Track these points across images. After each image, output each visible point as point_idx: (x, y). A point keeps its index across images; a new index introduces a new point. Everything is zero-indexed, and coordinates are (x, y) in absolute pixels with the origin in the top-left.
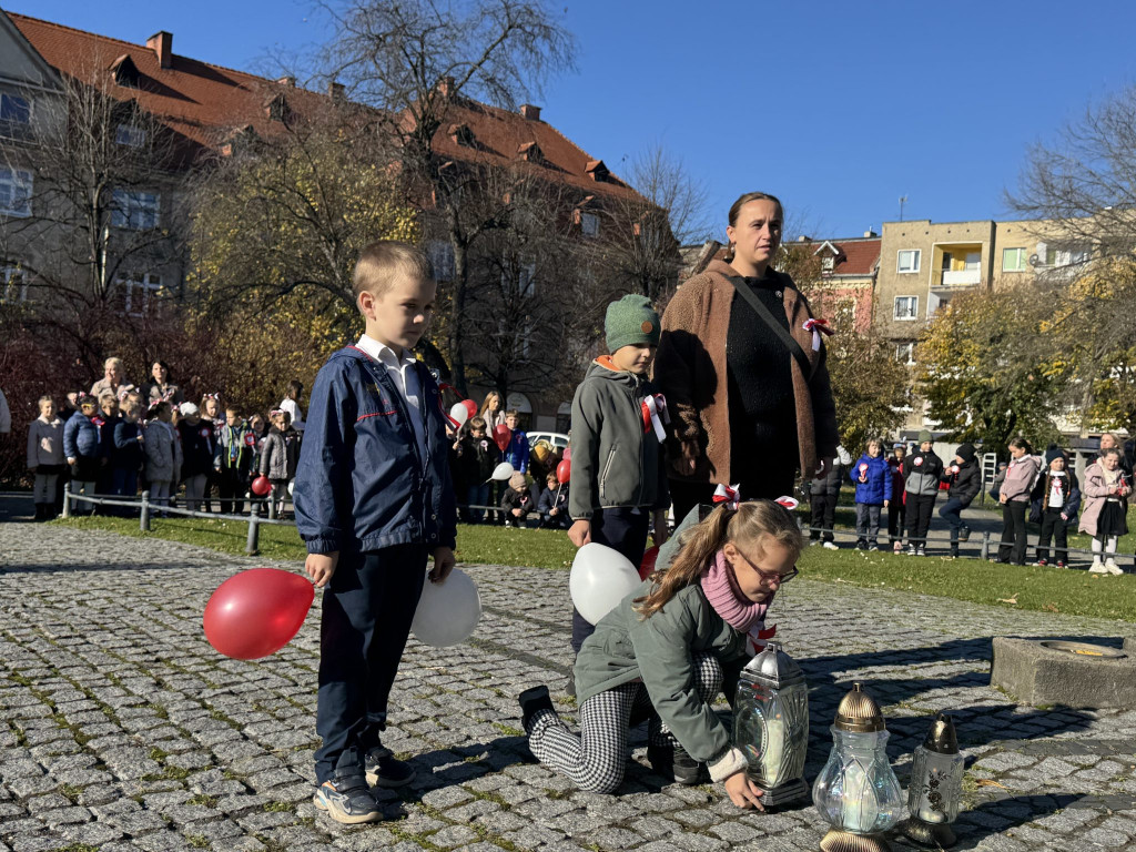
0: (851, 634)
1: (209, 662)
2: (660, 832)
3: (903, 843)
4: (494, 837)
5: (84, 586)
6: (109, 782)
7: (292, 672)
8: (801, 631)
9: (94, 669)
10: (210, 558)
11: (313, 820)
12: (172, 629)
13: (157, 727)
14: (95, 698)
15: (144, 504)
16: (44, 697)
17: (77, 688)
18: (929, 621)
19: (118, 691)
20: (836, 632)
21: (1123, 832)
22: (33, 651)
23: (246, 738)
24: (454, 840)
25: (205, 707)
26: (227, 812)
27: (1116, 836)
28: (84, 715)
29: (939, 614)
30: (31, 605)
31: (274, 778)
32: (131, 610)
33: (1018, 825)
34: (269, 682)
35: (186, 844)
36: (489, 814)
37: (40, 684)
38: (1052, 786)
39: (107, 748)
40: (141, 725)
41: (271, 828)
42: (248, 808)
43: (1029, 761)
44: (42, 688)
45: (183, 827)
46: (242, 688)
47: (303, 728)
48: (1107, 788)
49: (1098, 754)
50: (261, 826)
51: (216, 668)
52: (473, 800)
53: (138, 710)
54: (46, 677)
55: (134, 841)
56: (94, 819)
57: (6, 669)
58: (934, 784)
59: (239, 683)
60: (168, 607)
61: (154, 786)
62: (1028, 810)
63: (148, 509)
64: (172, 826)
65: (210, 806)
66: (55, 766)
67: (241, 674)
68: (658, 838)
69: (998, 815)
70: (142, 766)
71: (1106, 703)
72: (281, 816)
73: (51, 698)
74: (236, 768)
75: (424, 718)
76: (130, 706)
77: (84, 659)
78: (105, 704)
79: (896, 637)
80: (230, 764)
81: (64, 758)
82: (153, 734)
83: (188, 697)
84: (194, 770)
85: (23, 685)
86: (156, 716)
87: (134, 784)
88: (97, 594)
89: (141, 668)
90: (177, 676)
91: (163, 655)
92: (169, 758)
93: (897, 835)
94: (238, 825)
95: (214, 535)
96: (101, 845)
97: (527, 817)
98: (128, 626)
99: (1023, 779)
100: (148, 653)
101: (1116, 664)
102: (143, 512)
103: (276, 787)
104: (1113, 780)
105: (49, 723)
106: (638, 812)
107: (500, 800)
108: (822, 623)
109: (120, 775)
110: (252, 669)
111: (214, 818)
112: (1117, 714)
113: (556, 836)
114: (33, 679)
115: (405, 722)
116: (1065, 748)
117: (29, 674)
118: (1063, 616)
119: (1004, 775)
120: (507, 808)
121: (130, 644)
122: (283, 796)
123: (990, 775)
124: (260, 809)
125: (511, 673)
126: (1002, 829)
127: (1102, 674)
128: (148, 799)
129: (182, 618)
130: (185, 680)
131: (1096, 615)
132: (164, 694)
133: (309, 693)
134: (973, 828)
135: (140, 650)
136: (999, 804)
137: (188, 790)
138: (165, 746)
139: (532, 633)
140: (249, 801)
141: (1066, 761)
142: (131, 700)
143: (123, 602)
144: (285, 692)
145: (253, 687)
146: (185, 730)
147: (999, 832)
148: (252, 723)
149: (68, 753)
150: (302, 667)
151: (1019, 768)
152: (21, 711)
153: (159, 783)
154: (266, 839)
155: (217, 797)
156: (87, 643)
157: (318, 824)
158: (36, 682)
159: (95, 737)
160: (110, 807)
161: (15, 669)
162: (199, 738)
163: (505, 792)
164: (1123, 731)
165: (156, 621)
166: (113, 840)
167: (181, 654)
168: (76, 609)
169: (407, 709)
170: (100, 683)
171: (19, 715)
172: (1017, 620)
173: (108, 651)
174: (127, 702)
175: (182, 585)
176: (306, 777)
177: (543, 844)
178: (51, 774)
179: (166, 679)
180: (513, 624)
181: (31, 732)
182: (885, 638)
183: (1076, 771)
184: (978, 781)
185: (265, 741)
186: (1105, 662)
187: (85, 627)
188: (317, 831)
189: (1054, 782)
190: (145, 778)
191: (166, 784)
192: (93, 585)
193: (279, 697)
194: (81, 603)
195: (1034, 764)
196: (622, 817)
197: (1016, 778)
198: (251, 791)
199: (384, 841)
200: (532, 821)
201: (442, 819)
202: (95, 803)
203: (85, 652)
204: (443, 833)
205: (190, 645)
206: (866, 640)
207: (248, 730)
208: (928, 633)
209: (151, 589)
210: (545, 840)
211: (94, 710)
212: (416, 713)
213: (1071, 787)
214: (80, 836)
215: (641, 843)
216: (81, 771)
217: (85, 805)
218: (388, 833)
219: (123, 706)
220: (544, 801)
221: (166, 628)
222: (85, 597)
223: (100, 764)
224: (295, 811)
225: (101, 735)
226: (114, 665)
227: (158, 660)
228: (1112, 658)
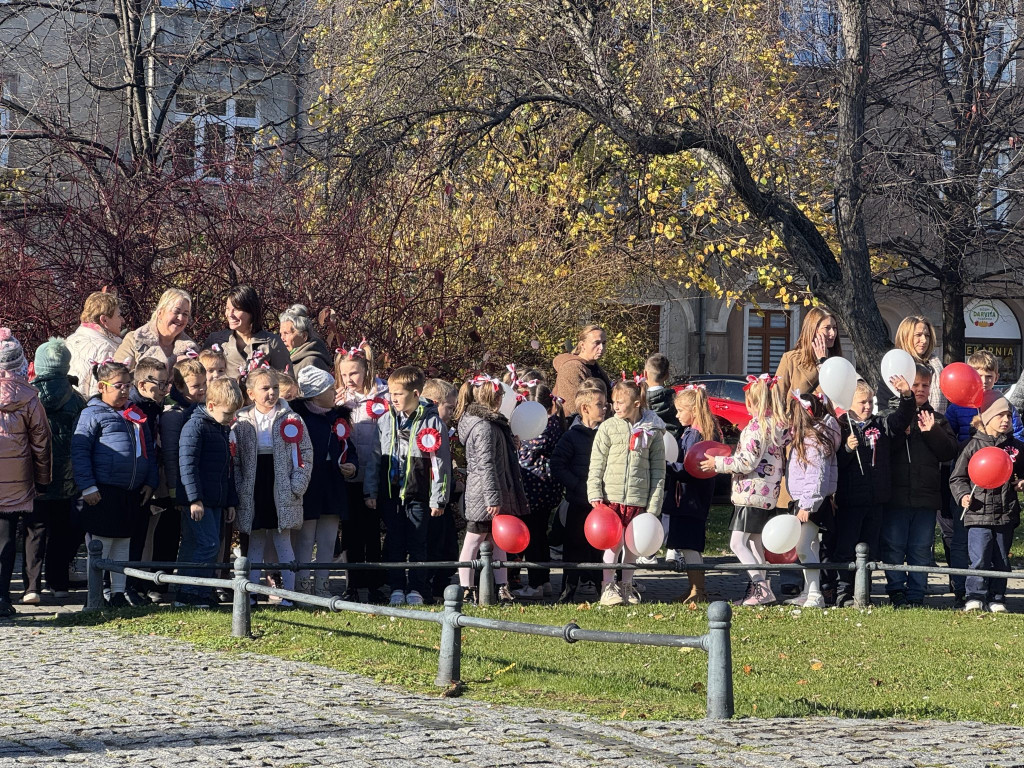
10: (368, 707)
15: (238, 583)
63: (248, 595)
95: (373, 645)
102: (238, 600)
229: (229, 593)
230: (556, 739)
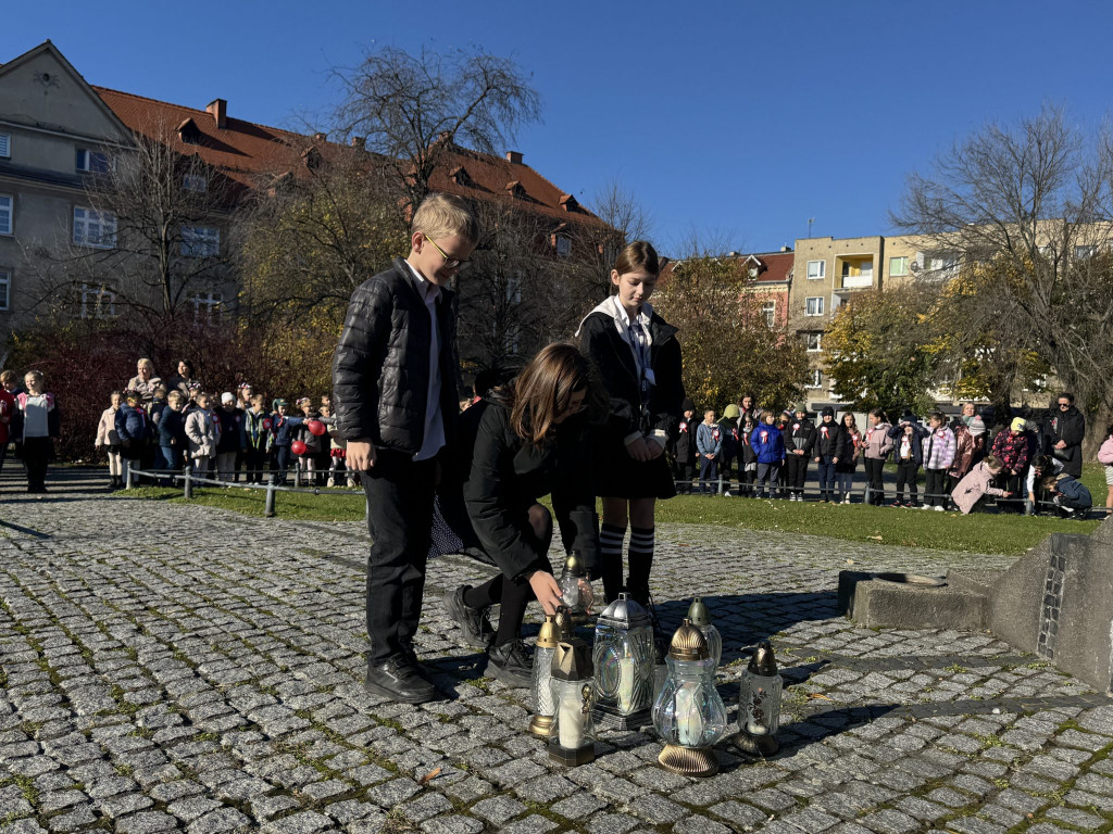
0: (735, 569)
1: (188, 610)
2: (525, 750)
3: (733, 753)
4: (382, 759)
5: (109, 547)
6: (66, 718)
7: (254, 618)
8: (694, 568)
9: (90, 618)
10: (230, 520)
11: (232, 747)
12: (168, 582)
13: (124, 668)
14: (80, 644)
15: (187, 477)
16: (34, 644)
17: (68, 635)
18: (802, 556)
19: (101, 637)
20: (723, 568)
21: (921, 738)
22: (42, 604)
23: (197, 675)
24: (347, 764)
25: (171, 649)
26: (159, 742)
27: (915, 741)
28: (64, 659)
29: (813, 551)
30: (58, 564)
31: (210, 711)
32: (140, 566)
33: (834, 734)
34: (232, 627)
35: (112, 773)
36: (385, 739)
37: (38, 632)
38: (870, 698)
39: (76, 687)
40: (111, 666)
41: (192, 756)
42: (179, 738)
43: (855, 676)
44: (36, 636)
45: (118, 756)
46: (208, 632)
47: (248, 666)
48: (916, 698)
49: (913, 669)
50: (184, 755)
51: (193, 615)
52: (374, 726)
53: (113, 653)
54: (45, 626)
55: (69, 772)
56: (41, 751)
57: (13, 620)
58: (757, 702)
59: (207, 627)
60: (172, 563)
61: (106, 720)
62: (845, 720)
63: (192, 484)
64: (107, 757)
65: (146, 738)
66: (24, 705)
67: (210, 620)
68: (523, 755)
69: (819, 725)
70: (100, 703)
71: (928, 625)
72: (205, 745)
73: (42, 645)
74: (181, 704)
75: (355, 653)
76: (108, 650)
77: (83, 610)
78: (87, 649)
79: (771, 571)
80: (178, 699)
81: (34, 697)
82: (119, 674)
83: (159, 641)
84: (144, 705)
85: (22, 634)
86: (127, 658)
87: (87, 719)
88: (116, 553)
89: (129, 616)
90: (157, 623)
91: (152, 604)
92: (126, 694)
93: (729, 745)
94: (165, 753)
96: (38, 776)
97: (415, 741)
98: (133, 579)
99: (848, 692)
100: (140, 602)
101: (936, 592)
102: (187, 483)
103: (210, 718)
104: (923, 691)
105: (33, 666)
106: (513, 732)
107: (398, 726)
108: (714, 561)
109: (80, 712)
110: (222, 615)
111: (147, 749)
112: (937, 633)
113: (434, 757)
114: (32, 628)
115: (337, 659)
116: (887, 664)
117: (30, 624)
118: (917, 549)
119: (833, 689)
120: (401, 733)
121: (127, 595)
122: (213, 727)
123: (820, 689)
124: (189, 738)
125: (442, 612)
126: (819, 739)
127: (925, 600)
128: (96, 732)
129: (179, 572)
130: (162, 625)
131: (947, 548)
132: (141, 639)
133: (263, 635)
134: (795, 737)
135: (134, 601)
136: (822, 716)
137: (133, 723)
138: (125, 685)
139: (471, 577)
140: (181, 732)
141: (886, 676)
142: (110, 644)
143: (135, 559)
144: (243, 635)
145: (217, 630)
146: (147, 670)
147: (818, 741)
148: (207, 662)
149: (39, 693)
150: (265, 612)
151: (846, 682)
152: (11, 657)
153: (111, 717)
154: (185, 766)
155: (155, 729)
156: (93, 595)
157: (234, 751)
158: (33, 631)
159: (69, 678)
160: (59, 741)
161: (20, 620)
162: (158, 676)
163: (403, 719)
164: (939, 648)
165: (158, 575)
166: (50, 771)
167: (167, 603)
168: (95, 566)
169: (343, 646)
170: (89, 630)
171: (9, 660)
172: (878, 553)
173: (107, 601)
174: (106, 646)
175: (191, 544)
176: (239, 709)
177: (422, 764)
178: (19, 712)
179: (146, 625)
180: (457, 570)
181: (13, 675)
182: (763, 572)
183: (893, 684)
184: (808, 695)
185: (212, 678)
186: (927, 591)
187: (97, 582)
188: (232, 757)
189: (874, 694)
190: (99, 714)
191: (115, 719)
192: (116, 545)
193: (238, 639)
194: (99, 561)
195: (859, 679)
196: (496, 738)
197: (840, 691)
198: (187, 722)
199: (287, 765)
200: (419, 744)
201: (344, 744)
202: (48, 737)
203: (87, 603)
204: (340, 757)
205: (177, 595)
206: (746, 575)
207: (202, 669)
208: (799, 567)
209: (164, 548)
210: (424, 760)
211: (75, 653)
212: (349, 650)
213: (887, 698)
214: (23, 768)
215: (507, 761)
216: (45, 709)
217: (39, 739)
218: (292, 758)
219: (102, 649)
220: (436, 725)
221: (163, 580)
222: (105, 556)
223: (65, 702)
224: (220, 739)
225: (74, 676)
226: (108, 614)
227: (146, 609)
228: (934, 586)
229: (183, 480)
230: (300, 528)
